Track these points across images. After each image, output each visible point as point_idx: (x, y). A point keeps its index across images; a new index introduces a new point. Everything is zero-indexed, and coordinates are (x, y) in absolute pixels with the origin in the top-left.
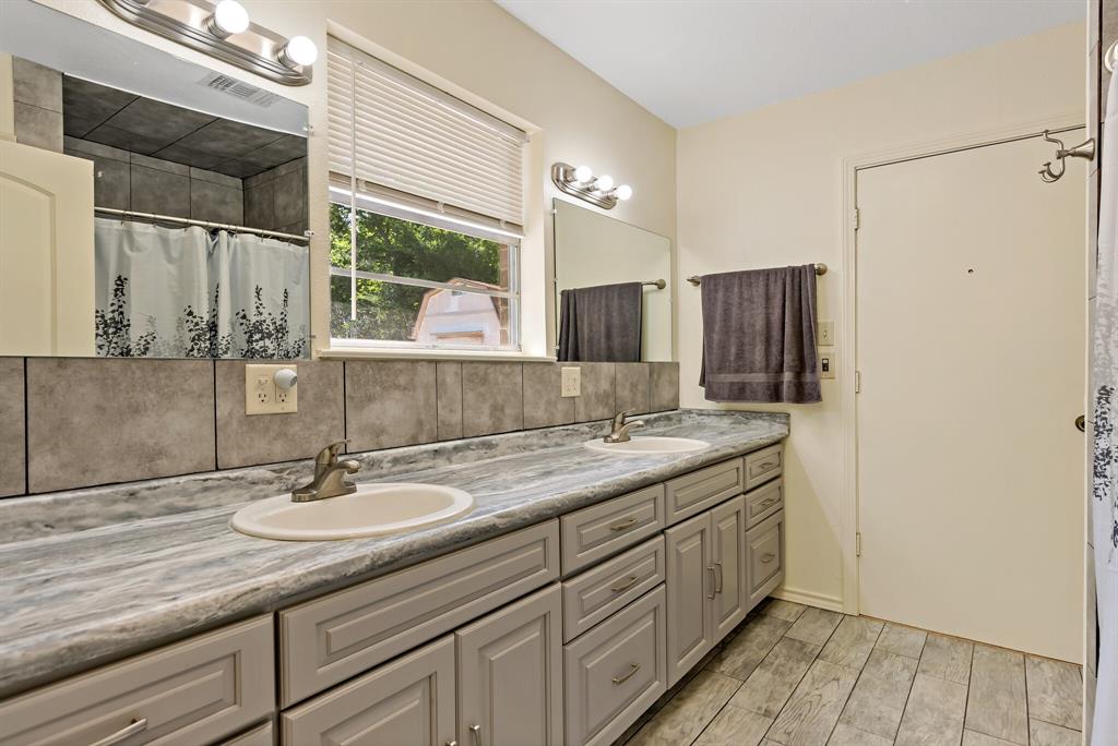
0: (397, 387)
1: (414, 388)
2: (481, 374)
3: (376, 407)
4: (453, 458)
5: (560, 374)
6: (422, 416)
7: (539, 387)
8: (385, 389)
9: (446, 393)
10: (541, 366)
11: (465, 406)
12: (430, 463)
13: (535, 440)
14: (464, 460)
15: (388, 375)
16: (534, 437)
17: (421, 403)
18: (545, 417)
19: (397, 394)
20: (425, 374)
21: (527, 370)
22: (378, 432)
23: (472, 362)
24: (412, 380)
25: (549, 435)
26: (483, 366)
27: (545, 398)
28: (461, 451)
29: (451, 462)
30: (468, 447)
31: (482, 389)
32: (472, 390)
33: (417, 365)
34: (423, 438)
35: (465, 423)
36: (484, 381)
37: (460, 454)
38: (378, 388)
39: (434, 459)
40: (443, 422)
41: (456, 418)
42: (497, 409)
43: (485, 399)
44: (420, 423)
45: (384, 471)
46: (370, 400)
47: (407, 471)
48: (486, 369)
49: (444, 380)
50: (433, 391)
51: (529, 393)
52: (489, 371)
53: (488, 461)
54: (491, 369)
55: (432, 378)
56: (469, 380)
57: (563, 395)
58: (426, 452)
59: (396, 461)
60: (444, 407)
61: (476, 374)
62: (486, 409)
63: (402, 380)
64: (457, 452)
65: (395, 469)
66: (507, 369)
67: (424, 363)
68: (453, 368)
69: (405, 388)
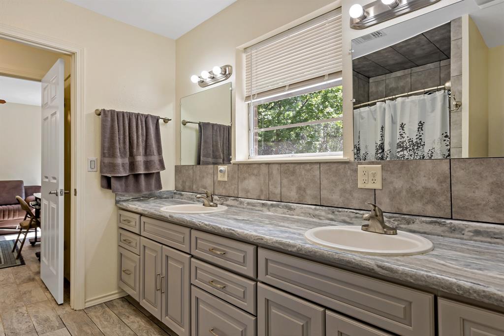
0: (254, 174)
1: (260, 175)
2: (291, 169)
3: (246, 182)
4: (271, 209)
5: (356, 171)
6: (263, 188)
7: (334, 179)
8: (249, 175)
9: (273, 178)
10: (336, 165)
11: (282, 186)
12: (261, 209)
13: (323, 213)
14: (276, 211)
15: (250, 170)
16: (322, 211)
17: (262, 182)
18: (341, 200)
19: (253, 177)
20: (264, 169)
21: (323, 167)
22: (247, 191)
23: (286, 163)
24: (259, 172)
25: (336, 213)
26: (293, 165)
27: (341, 187)
28: (274, 207)
29: (269, 211)
30: (278, 206)
31: (292, 178)
32: (286, 178)
33: (261, 166)
34: (263, 198)
35: (282, 194)
36: (293, 173)
37: (274, 208)
38: (247, 175)
39: (262, 207)
40: (271, 192)
41: (278, 191)
42: (301, 190)
43: (293, 183)
44: (262, 191)
45: (244, 207)
46: (245, 179)
47: (252, 209)
48: (294, 167)
49: (272, 172)
50: (267, 177)
51: (325, 182)
52: (296, 168)
53: (288, 216)
54: (297, 167)
55: (267, 171)
56: (284, 173)
57: (359, 187)
58: (259, 203)
59: (248, 204)
60: (272, 185)
61: (288, 169)
62: (294, 188)
63: (255, 172)
64: (273, 207)
65: (248, 207)
66: (308, 167)
67: (263, 165)
68: (277, 166)
69: (256, 175)
